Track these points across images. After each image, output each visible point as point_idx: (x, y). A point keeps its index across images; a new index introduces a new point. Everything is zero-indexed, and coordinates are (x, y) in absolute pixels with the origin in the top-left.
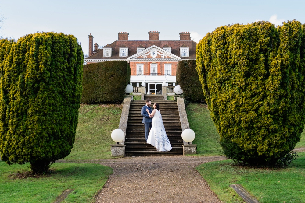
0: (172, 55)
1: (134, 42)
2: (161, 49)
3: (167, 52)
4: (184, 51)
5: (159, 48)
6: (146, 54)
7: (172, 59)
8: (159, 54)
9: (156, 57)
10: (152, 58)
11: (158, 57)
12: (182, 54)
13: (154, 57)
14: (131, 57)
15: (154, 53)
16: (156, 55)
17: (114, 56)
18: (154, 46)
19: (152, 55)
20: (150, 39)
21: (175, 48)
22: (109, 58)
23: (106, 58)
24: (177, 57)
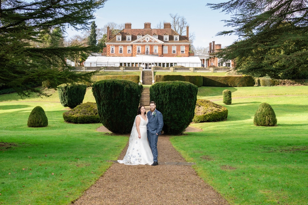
0: (159, 40)
1: (135, 30)
2: (152, 37)
3: (155, 38)
4: (166, 37)
5: (150, 36)
6: (142, 39)
7: (158, 43)
8: (151, 40)
9: (149, 42)
10: (146, 42)
11: (150, 41)
12: (164, 39)
13: (147, 41)
14: (134, 42)
15: (147, 39)
16: (149, 40)
17: (123, 41)
18: (147, 35)
19: (146, 40)
20: (145, 28)
21: (161, 34)
22: (120, 42)
23: (118, 42)
24: (161, 41)
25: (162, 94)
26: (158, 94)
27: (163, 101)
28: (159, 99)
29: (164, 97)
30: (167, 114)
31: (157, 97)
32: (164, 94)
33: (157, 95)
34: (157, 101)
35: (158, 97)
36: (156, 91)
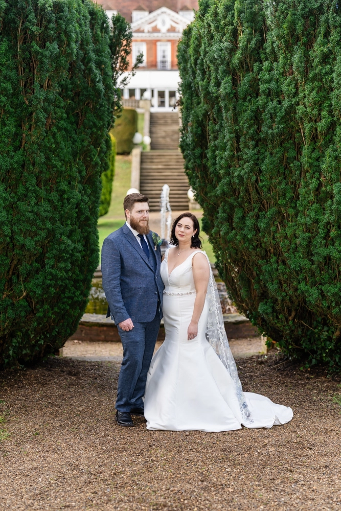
2: (177, 16)
3: (187, 21)
5: (172, 13)
6: (149, 24)
8: (173, 24)
10: (159, 31)
13: (164, 29)
15: (164, 23)
16: (168, 25)
18: (164, 9)
19: (160, 26)
25: (289, 48)
26: (256, 54)
27: (292, 109)
28: (261, 100)
29: (305, 74)
30: (326, 218)
31: (245, 81)
32: (309, 45)
33: (245, 66)
34: (247, 115)
35: (255, 83)
36: (235, 34)
